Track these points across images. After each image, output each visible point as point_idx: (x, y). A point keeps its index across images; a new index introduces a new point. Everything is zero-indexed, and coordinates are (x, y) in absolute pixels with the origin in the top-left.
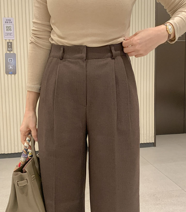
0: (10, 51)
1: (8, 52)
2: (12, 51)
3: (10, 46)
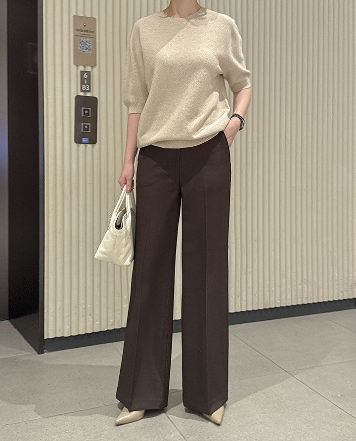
1: (82, 94)
3: (86, 80)
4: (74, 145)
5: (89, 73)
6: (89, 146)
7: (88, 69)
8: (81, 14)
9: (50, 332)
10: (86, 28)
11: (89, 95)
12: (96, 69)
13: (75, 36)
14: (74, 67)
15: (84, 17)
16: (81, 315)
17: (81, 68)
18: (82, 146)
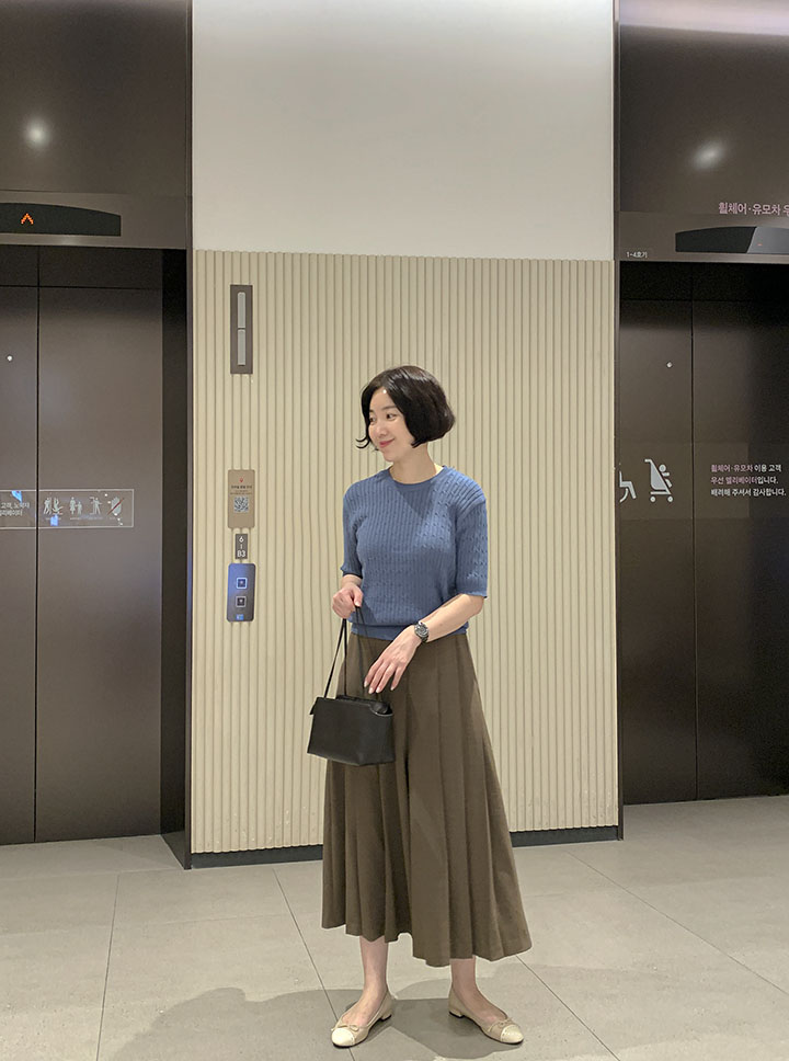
0: (241, 558)
1: (237, 561)
2: (246, 557)
3: (242, 544)
4: (228, 623)
5: (245, 536)
6: (245, 623)
7: (245, 531)
8: (237, 468)
9: (197, 846)
10: (243, 484)
11: (245, 561)
12: (254, 530)
13: (230, 493)
14: (228, 530)
15: (242, 470)
16: (233, 831)
17: (237, 531)
18: (236, 624)
